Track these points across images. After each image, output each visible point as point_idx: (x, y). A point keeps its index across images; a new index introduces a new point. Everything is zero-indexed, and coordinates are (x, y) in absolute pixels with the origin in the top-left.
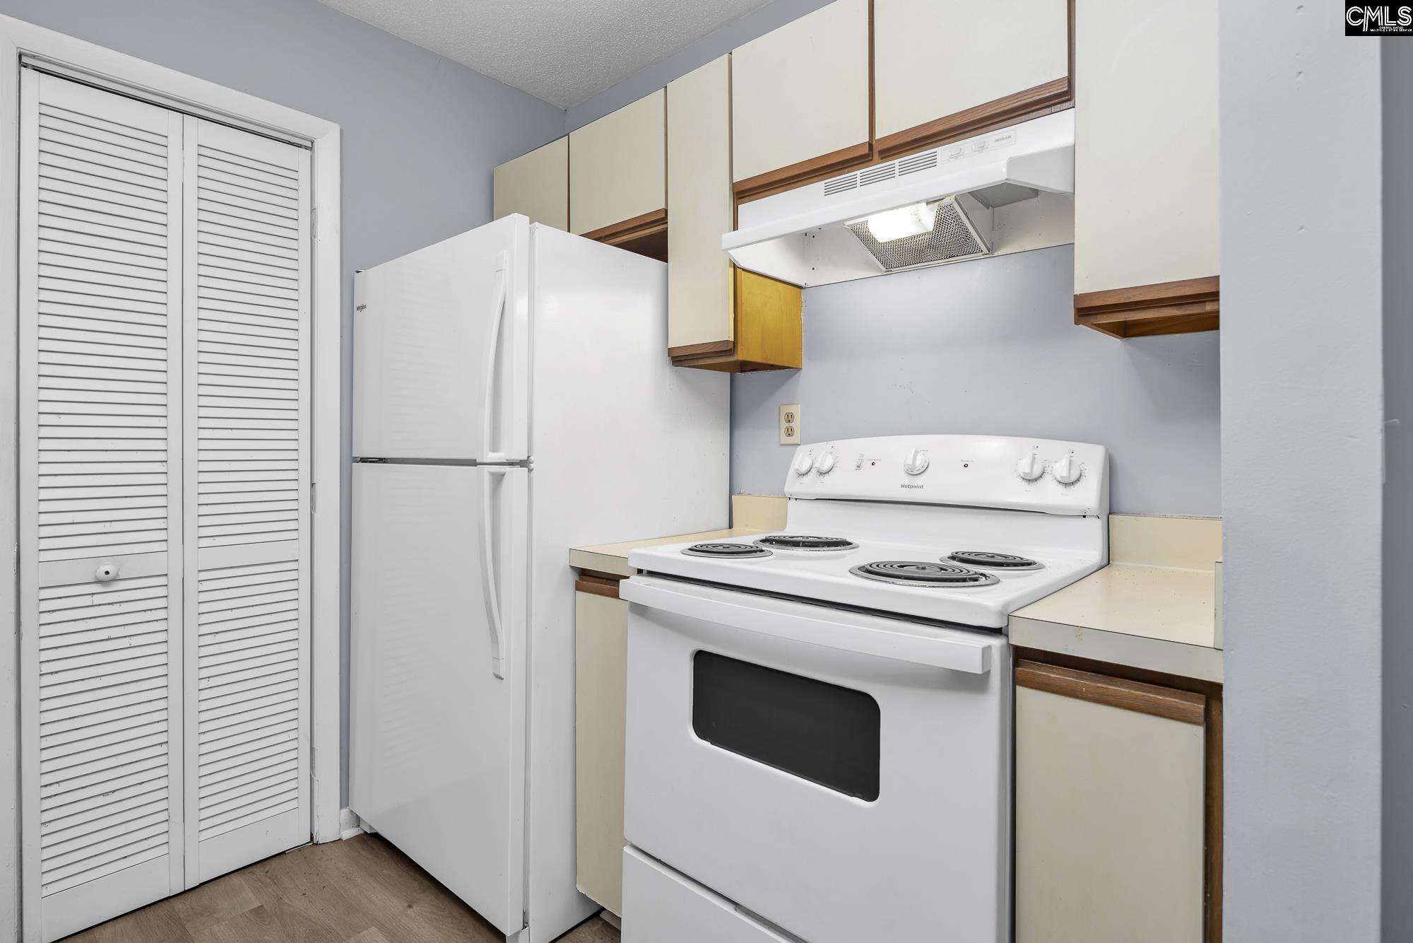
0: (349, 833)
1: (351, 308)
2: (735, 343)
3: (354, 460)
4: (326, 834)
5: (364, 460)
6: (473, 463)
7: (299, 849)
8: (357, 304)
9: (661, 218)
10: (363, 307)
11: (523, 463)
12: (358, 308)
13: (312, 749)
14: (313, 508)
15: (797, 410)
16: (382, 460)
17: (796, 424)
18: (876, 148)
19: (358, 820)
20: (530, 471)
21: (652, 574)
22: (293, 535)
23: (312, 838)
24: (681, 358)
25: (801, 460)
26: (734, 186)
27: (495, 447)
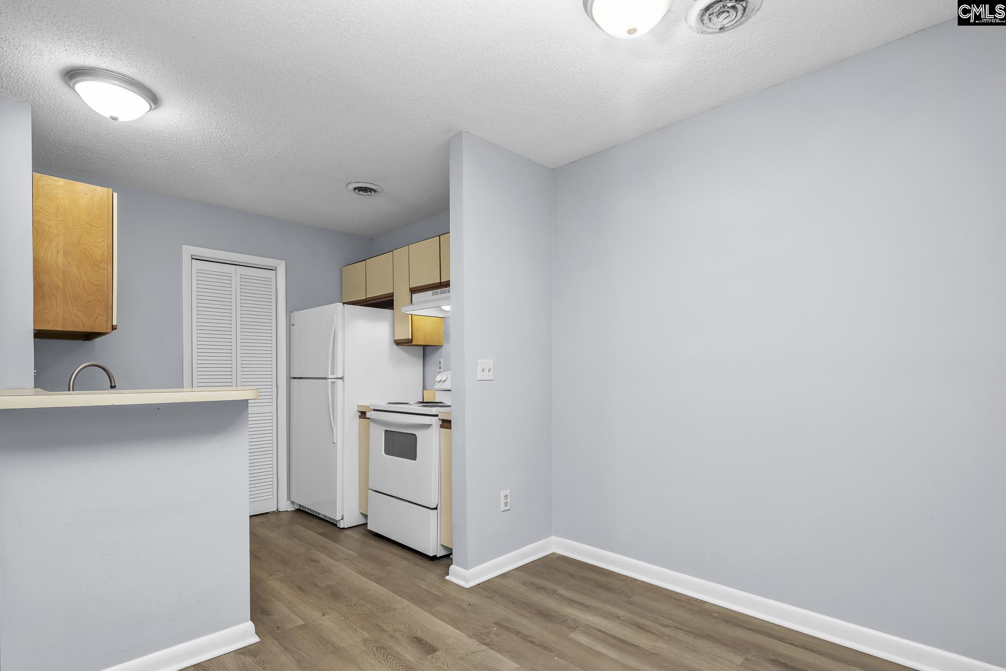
0: (291, 508)
1: (290, 325)
2: (412, 339)
3: (291, 378)
4: (282, 508)
5: (294, 378)
6: (326, 378)
7: (273, 512)
8: (292, 324)
9: (392, 295)
10: (294, 325)
11: (341, 378)
12: (292, 325)
13: (277, 478)
14: (277, 395)
15: (442, 360)
16: (300, 378)
17: (442, 365)
18: (442, 285)
19: (293, 503)
20: (343, 381)
21: (378, 410)
22: (271, 404)
23: (277, 510)
24: (399, 343)
25: (439, 378)
26: (410, 289)
27: (333, 373)
